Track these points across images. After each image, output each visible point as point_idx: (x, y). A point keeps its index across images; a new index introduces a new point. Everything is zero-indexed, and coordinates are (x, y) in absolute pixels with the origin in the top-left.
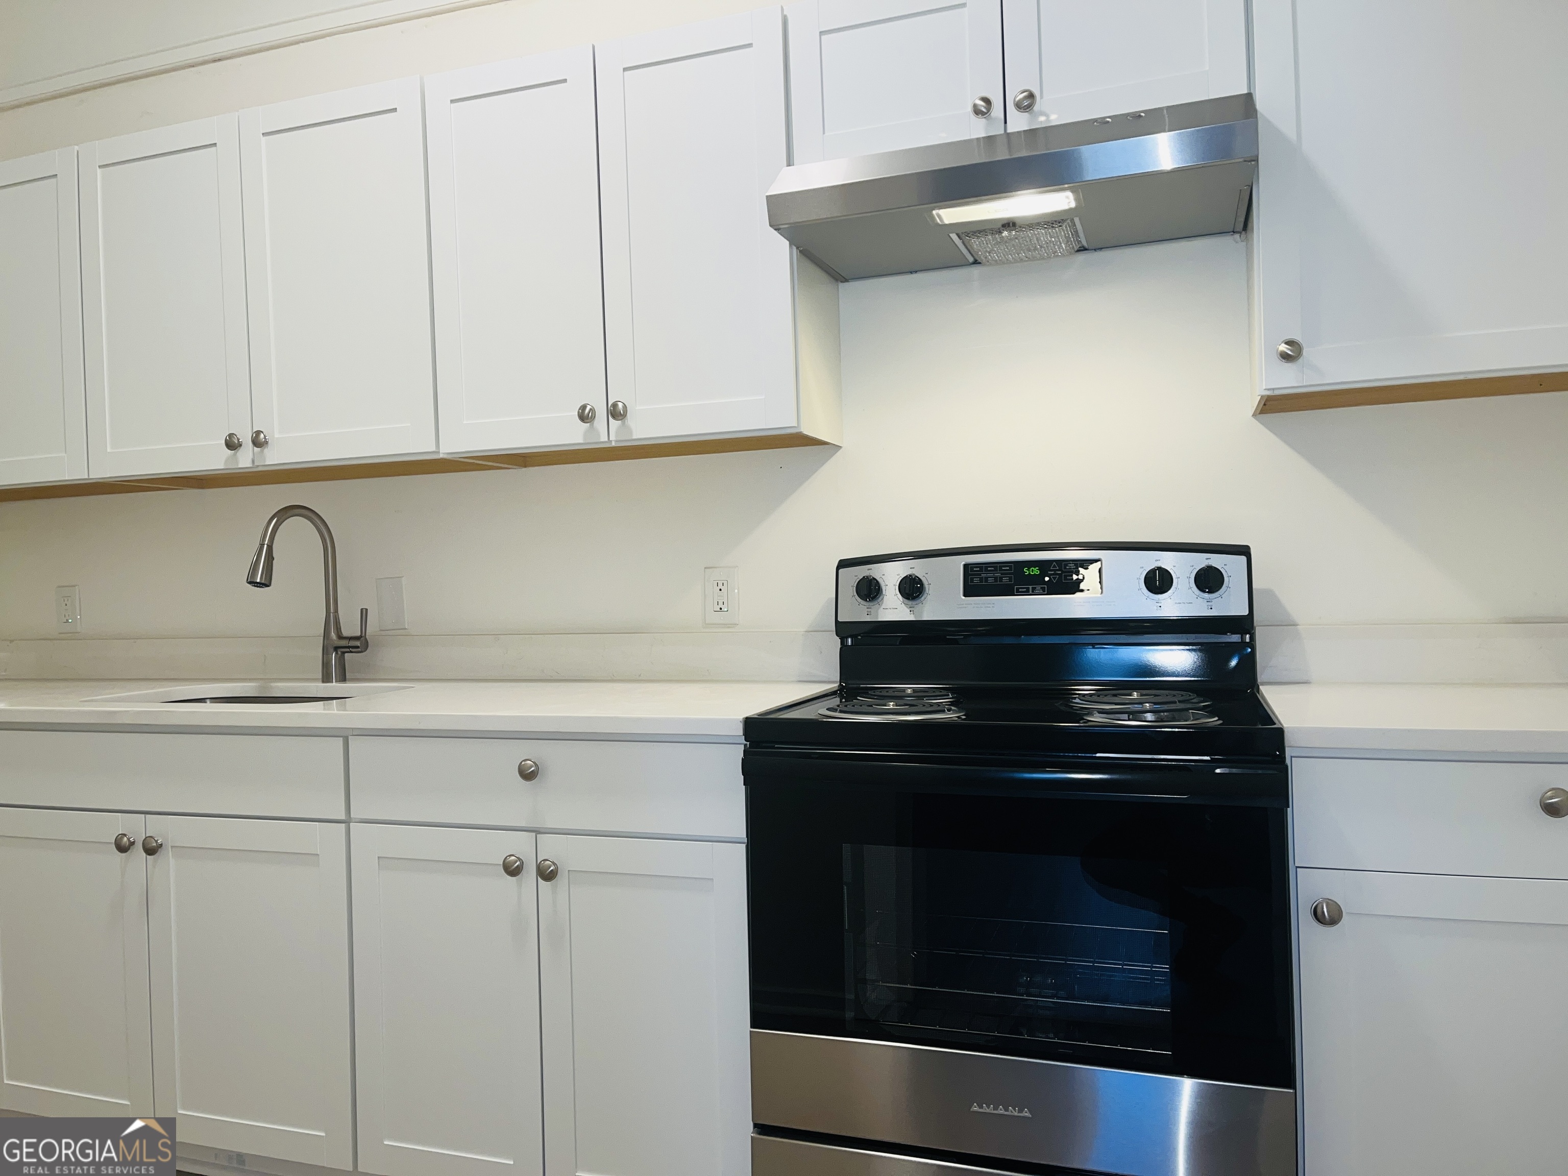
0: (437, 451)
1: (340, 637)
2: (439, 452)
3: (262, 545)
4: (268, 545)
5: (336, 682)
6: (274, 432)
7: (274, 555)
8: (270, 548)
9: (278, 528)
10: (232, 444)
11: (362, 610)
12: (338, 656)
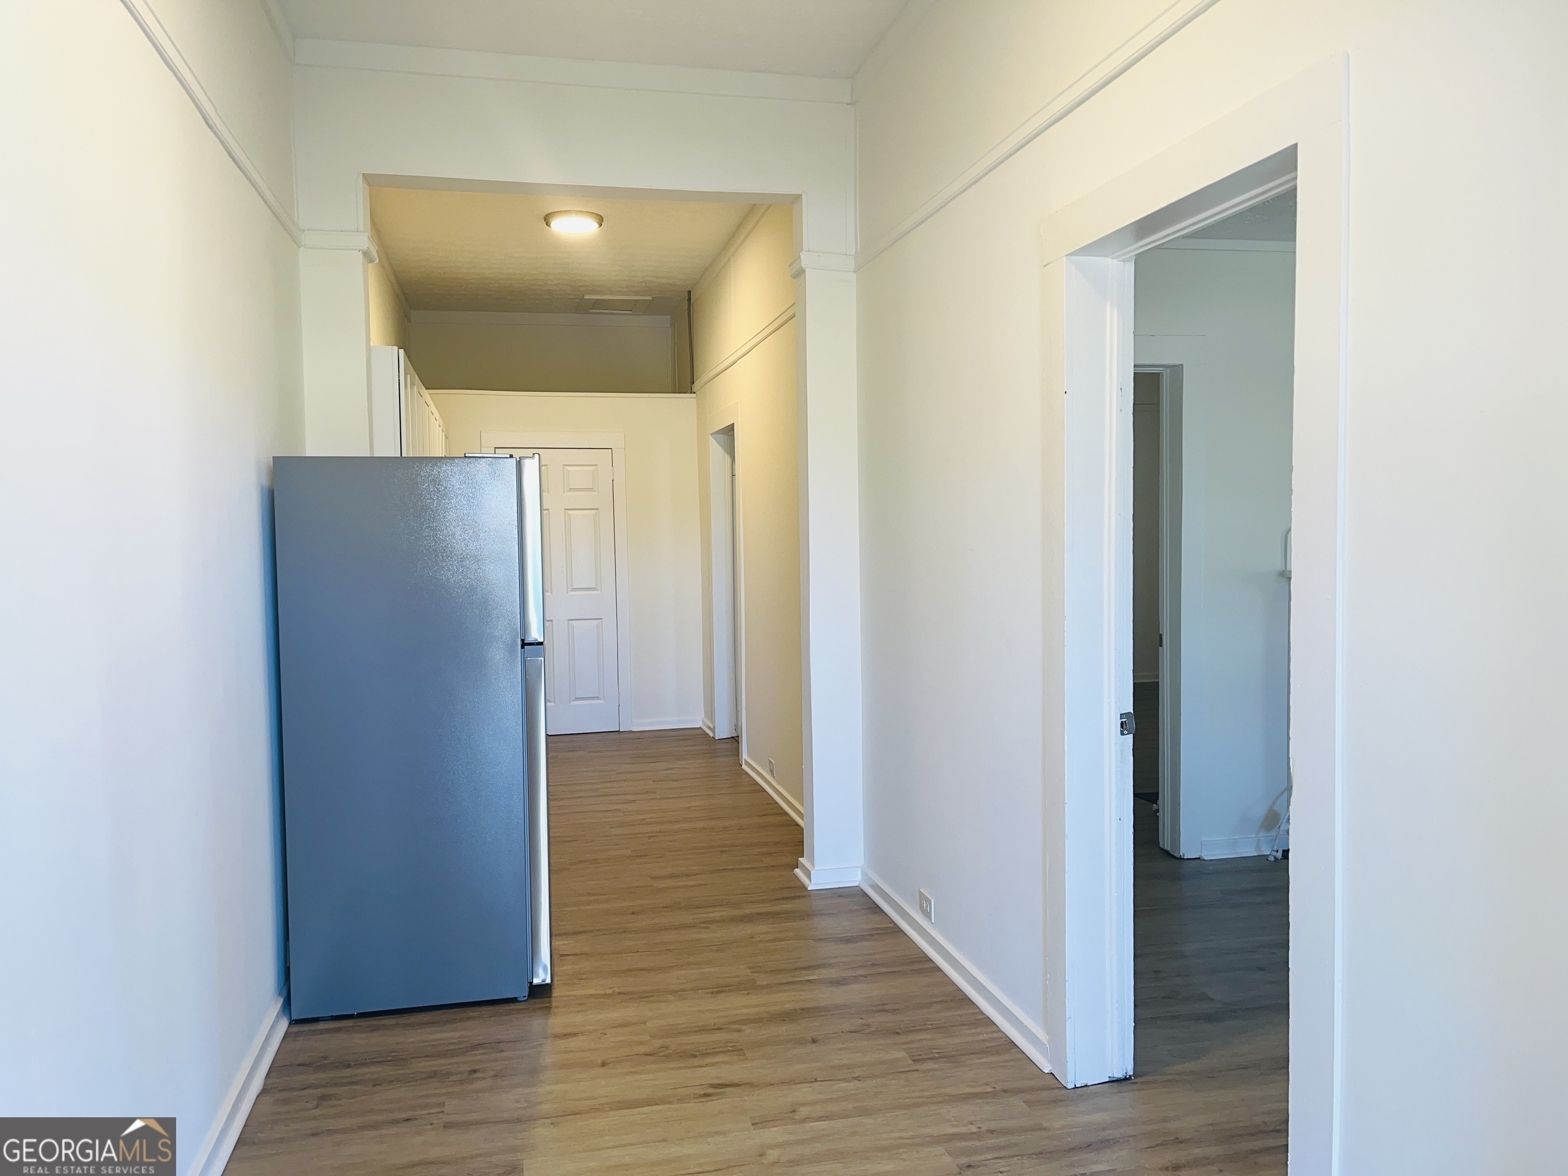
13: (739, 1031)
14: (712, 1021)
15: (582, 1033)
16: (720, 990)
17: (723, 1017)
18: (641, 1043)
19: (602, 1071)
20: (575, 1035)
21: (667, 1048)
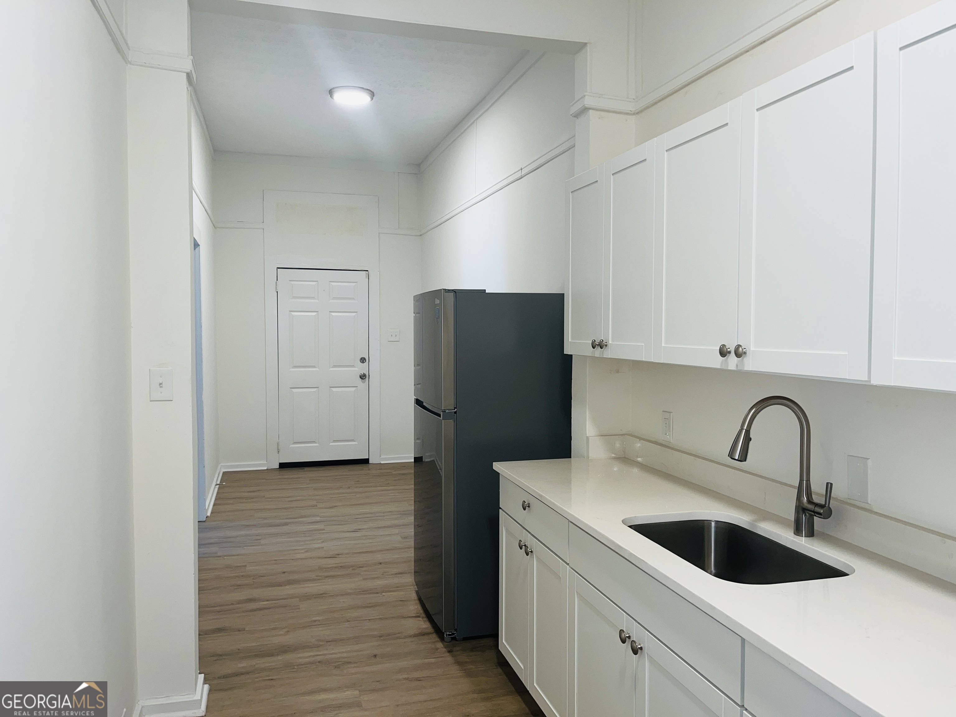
0: (869, 380)
1: (810, 501)
2: (870, 381)
3: (742, 429)
4: (746, 430)
5: (805, 537)
6: (751, 347)
7: (751, 436)
8: (748, 432)
9: (756, 416)
10: (723, 352)
11: (827, 483)
12: (807, 518)
13: (317, 576)
14: (329, 580)
15: (392, 574)
16: (321, 596)
17: (324, 582)
18: (365, 571)
19: (381, 561)
20: (396, 574)
21: (353, 569)
